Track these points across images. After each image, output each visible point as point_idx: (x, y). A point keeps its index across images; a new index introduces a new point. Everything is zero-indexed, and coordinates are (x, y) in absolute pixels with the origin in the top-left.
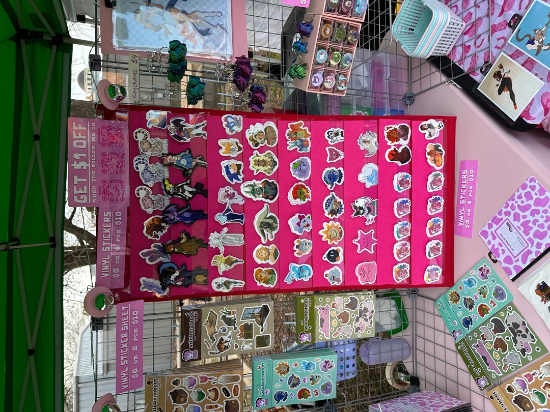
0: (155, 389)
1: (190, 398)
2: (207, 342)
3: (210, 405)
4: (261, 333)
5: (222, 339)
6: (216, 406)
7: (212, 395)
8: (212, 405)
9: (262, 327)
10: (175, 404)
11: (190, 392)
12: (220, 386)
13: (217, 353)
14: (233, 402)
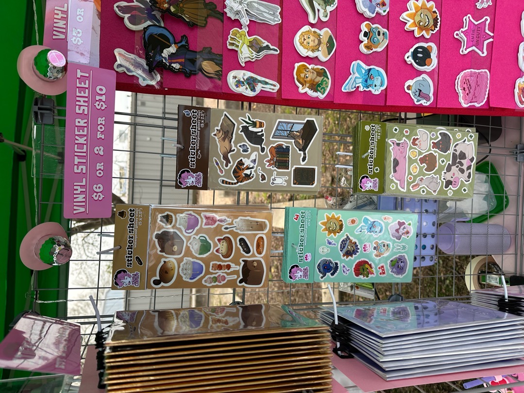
0: (131, 226)
1: (188, 248)
2: (217, 164)
3: (218, 263)
4: (303, 163)
5: (241, 163)
6: (229, 267)
7: (223, 246)
8: (222, 264)
9: (305, 154)
10: (164, 254)
11: (189, 238)
12: (235, 235)
13: (232, 184)
14: (255, 264)
